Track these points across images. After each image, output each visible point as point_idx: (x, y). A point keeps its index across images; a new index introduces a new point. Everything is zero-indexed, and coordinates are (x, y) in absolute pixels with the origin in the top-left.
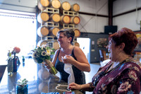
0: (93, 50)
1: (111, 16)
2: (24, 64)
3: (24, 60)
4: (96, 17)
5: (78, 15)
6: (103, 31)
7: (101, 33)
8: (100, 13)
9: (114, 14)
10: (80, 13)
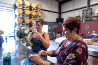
0: (50, 32)
1: (60, 13)
2: (6, 41)
3: (6, 39)
4: (51, 13)
5: (41, 11)
6: (55, 21)
7: (55, 22)
8: (54, 11)
9: (62, 12)
10: (42, 10)
